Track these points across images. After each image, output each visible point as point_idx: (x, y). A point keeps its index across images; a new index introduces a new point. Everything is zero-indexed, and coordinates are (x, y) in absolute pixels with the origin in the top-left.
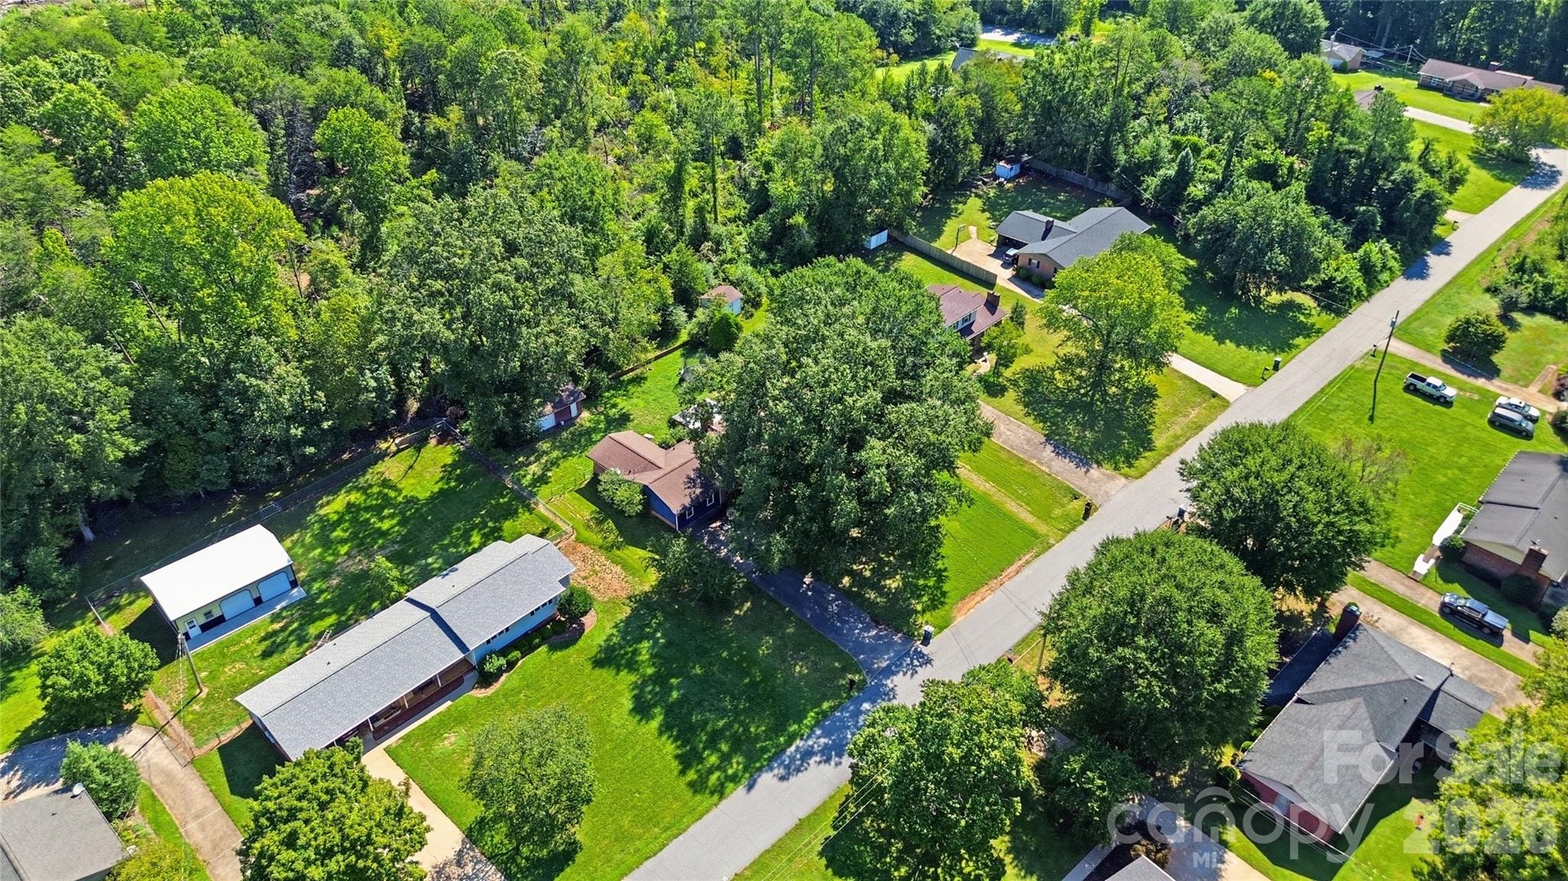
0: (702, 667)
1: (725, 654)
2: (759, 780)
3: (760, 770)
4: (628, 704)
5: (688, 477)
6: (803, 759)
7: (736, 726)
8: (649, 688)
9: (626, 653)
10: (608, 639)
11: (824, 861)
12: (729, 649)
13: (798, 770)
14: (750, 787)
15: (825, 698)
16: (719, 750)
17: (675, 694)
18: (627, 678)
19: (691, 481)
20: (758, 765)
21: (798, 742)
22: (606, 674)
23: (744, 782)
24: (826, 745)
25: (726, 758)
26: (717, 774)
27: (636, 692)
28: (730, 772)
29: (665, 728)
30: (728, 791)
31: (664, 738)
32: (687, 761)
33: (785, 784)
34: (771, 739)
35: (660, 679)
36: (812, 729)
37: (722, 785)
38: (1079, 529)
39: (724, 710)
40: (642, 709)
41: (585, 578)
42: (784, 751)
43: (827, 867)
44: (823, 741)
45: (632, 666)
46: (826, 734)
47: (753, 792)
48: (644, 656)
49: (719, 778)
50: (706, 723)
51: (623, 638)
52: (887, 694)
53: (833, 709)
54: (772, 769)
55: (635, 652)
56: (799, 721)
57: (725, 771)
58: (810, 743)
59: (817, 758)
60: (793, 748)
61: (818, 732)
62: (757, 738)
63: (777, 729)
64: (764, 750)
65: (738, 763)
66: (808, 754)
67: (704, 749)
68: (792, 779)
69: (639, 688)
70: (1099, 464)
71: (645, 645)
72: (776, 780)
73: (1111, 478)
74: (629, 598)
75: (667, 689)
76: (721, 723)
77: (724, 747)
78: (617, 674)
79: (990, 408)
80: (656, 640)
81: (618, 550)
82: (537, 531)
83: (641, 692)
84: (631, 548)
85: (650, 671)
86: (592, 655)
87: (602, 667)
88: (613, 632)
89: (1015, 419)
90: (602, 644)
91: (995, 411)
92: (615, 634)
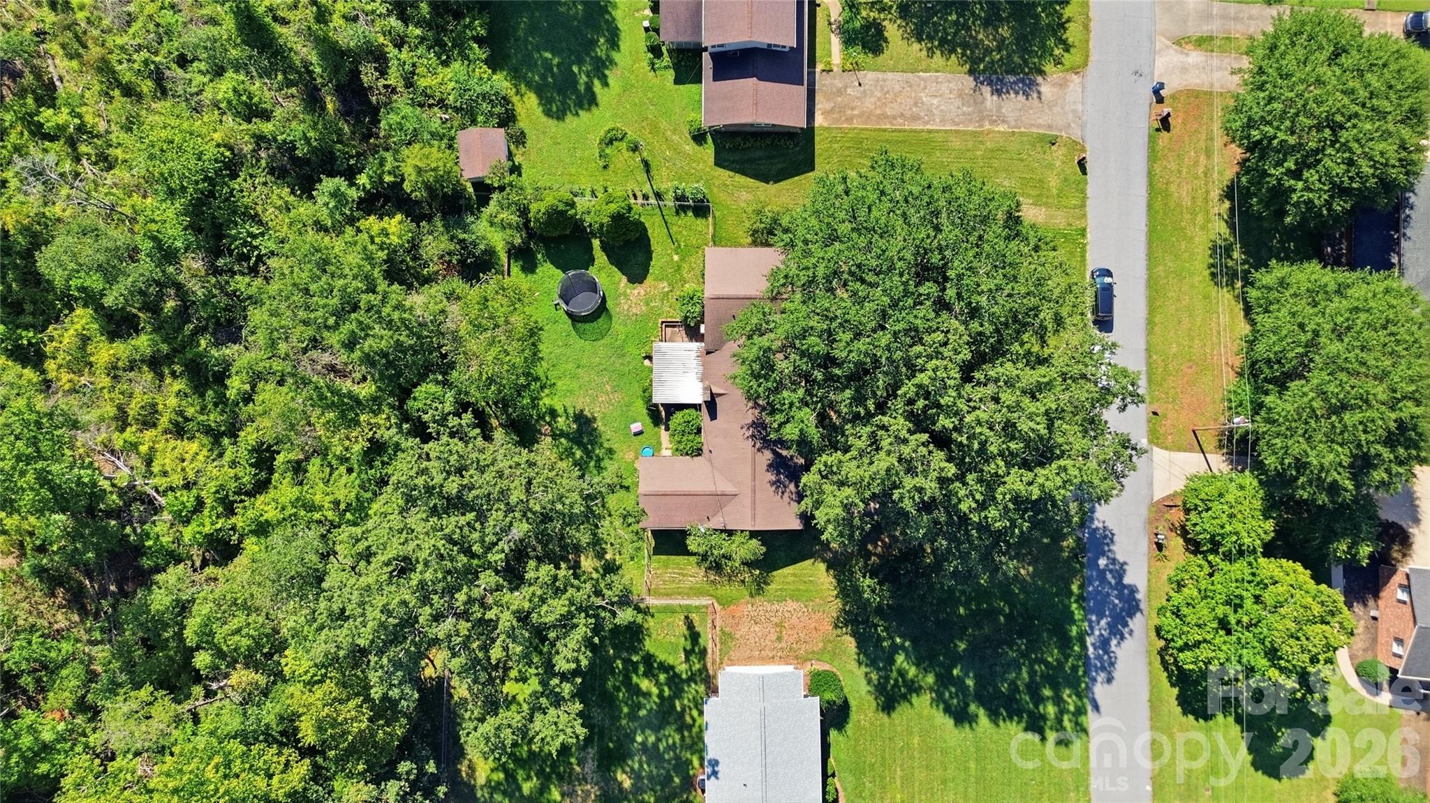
0: (961, 640)
1: (962, 611)
2: (1097, 697)
3: (1088, 688)
4: (950, 722)
5: (773, 483)
6: (1107, 652)
7: (1037, 667)
8: (947, 694)
9: (896, 681)
10: (869, 682)
11: (1191, 717)
12: (959, 602)
13: (1112, 664)
14: (1096, 708)
15: (1068, 583)
16: (1048, 698)
17: (970, 682)
18: (923, 702)
19: (776, 484)
20: (1083, 685)
21: (1089, 641)
22: (903, 713)
23: (1089, 708)
24: (1108, 624)
25: (1058, 700)
26: (1066, 718)
27: (941, 706)
28: (1072, 708)
29: (994, 716)
30: (1085, 725)
31: (1001, 723)
32: (1036, 725)
33: (1114, 683)
34: (1069, 656)
35: (944, 680)
36: (1085, 618)
37: (1077, 723)
38: (1090, 191)
39: (1014, 660)
40: (962, 717)
41: (779, 639)
42: (1087, 656)
43: (1197, 720)
44: (1103, 622)
45: (913, 688)
46: (1101, 616)
47: (1102, 709)
48: (912, 671)
49: (1070, 721)
50: (1013, 684)
51: (879, 669)
52: (1105, 537)
53: (1081, 587)
54: (1094, 680)
55: (902, 673)
56: (1073, 621)
57: (1068, 711)
58: (1097, 633)
59: (1114, 642)
60: (1091, 650)
61: (1094, 618)
62: (1061, 665)
63: (1065, 643)
64: (1075, 668)
65: (1070, 696)
66: (1104, 644)
67: (1037, 707)
68: (1115, 675)
69: (939, 699)
70: (1041, 73)
71: (900, 659)
72: (1106, 686)
73: (1063, 85)
74: (836, 626)
75: (959, 683)
76: (1025, 675)
77: (1047, 692)
78: (911, 704)
79: (890, 75)
80: (902, 647)
81: (767, 584)
82: (683, 629)
83: (945, 702)
84: (775, 573)
85: (930, 679)
86: (874, 704)
87: (894, 709)
88: (864, 669)
89: (925, 71)
90: (869, 688)
91: (898, 76)
92: (868, 670)
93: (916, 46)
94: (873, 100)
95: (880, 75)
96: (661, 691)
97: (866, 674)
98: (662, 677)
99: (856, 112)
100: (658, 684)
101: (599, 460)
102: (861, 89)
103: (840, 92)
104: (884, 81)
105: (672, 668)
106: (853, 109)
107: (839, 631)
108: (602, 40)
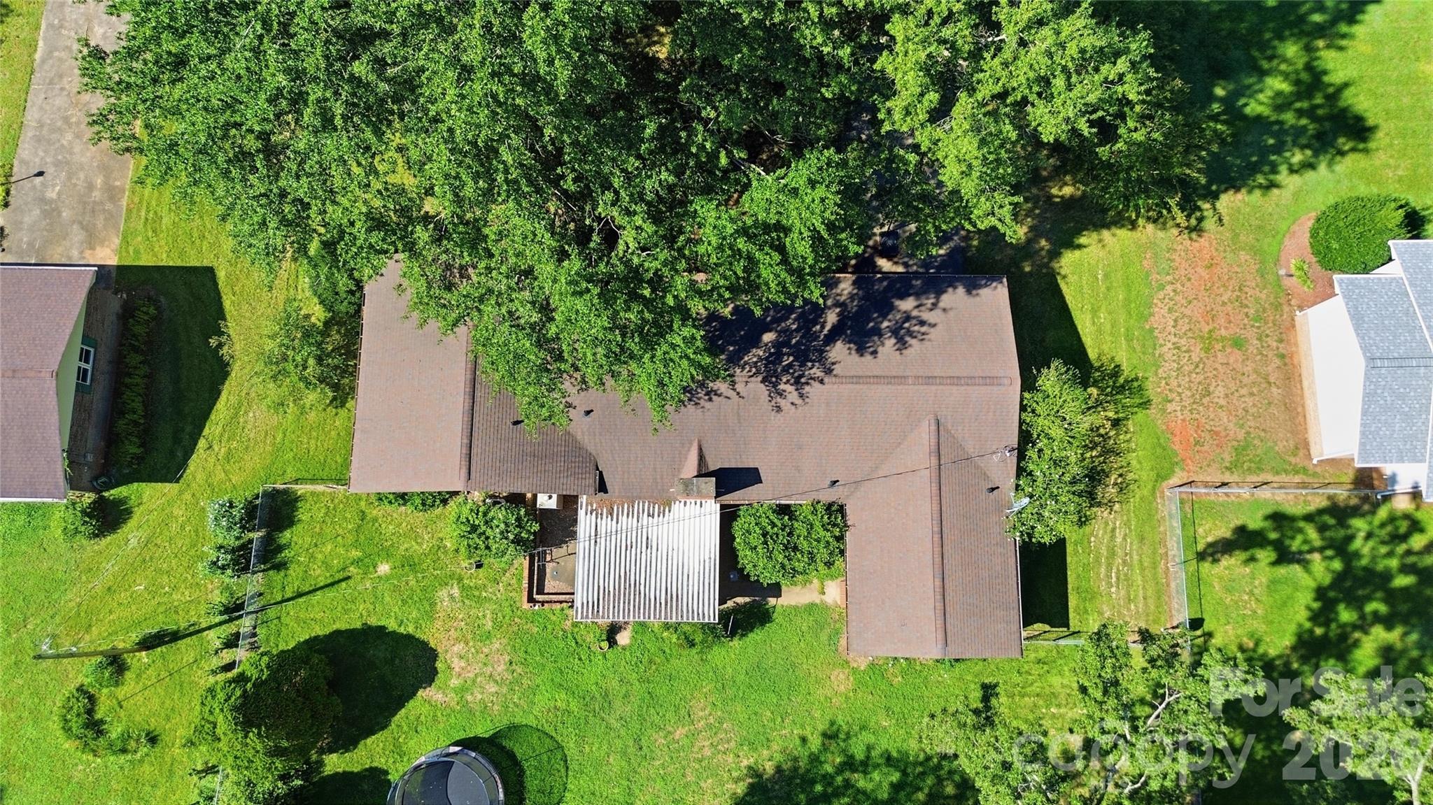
5: (902, 344)
9: (1299, 113)
10: (1309, 166)
18: (1336, 64)
19: (901, 336)
22: (1360, 101)
27: (1344, 28)
41: (1238, 343)
48: (1277, 84)
51: (1281, 149)
55: (1281, 103)
71: (1256, 106)
74: (1197, 229)
78: (1346, 85)
79: (32, 116)
80: (1228, 102)
81: (1116, 372)
82: (1231, 563)
83: (1334, 22)
84: (1092, 354)
85: (1291, 50)
86: (1350, 159)
87: (1359, 119)
88: (1283, 176)
89: (33, 47)
90: (1322, 168)
91: (36, 99)
92: (1283, 169)
94: (77, 149)
95: (28, 134)
96: (1377, 618)
97: (1292, 171)
98: (1346, 615)
99: (99, 181)
100: (1363, 625)
101: (850, 764)
102: (50, 170)
103: (51, 211)
104: (41, 125)
105: (1320, 593)
106: (91, 187)
107: (1210, 224)
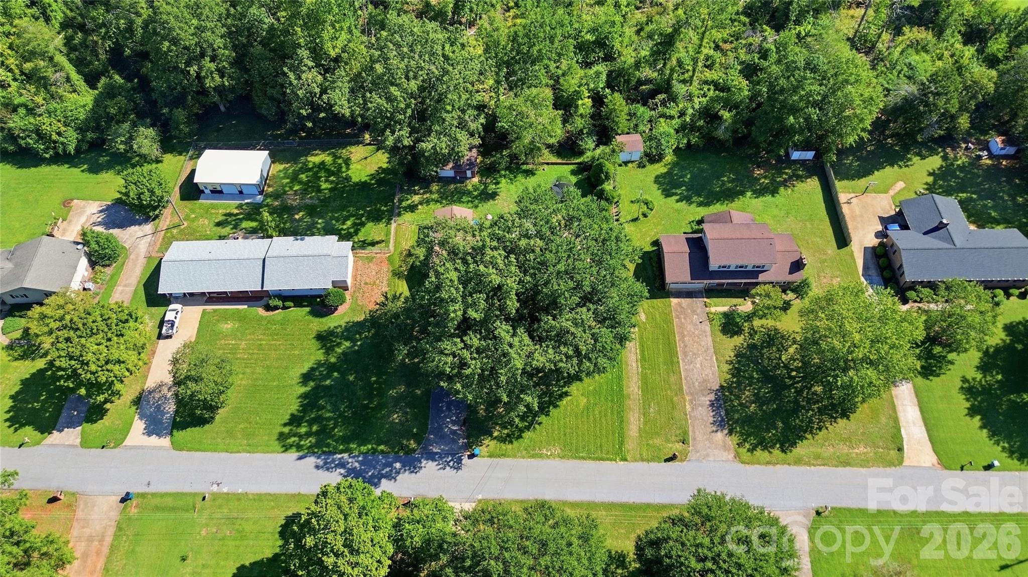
0: (355, 378)
1: (374, 379)
2: (307, 459)
3: (314, 453)
4: (305, 370)
6: (337, 466)
7: (332, 422)
8: (322, 369)
9: (335, 342)
10: (336, 327)
11: (283, 522)
12: (379, 378)
13: (328, 469)
14: (300, 458)
15: (385, 443)
16: (311, 429)
17: (328, 382)
18: (320, 356)
20: (316, 450)
21: (346, 456)
22: (315, 344)
23: (301, 454)
24: (355, 468)
25: (309, 434)
26: (296, 439)
27: (315, 366)
28: (302, 443)
29: (304, 396)
30: (290, 451)
31: (299, 400)
32: (295, 420)
33: (315, 470)
34: (337, 443)
35: (331, 368)
36: (361, 453)
37: (291, 446)
38: (653, 464)
39: (338, 409)
40: (306, 378)
41: (366, 284)
42: (335, 453)
43: (282, 526)
44: (357, 465)
45: (329, 351)
46: (361, 463)
47: (299, 461)
48: (339, 350)
49: (294, 442)
50: (323, 407)
51: (343, 332)
52: (415, 468)
53: (382, 452)
54: (319, 458)
55: (339, 345)
56: (359, 446)
57: (300, 440)
58: (350, 460)
59: (342, 471)
60: (339, 456)
61: (360, 459)
62: (332, 437)
63: (346, 440)
64: (328, 445)
65: (310, 442)
66: (342, 465)
67: (306, 421)
68: (320, 471)
69: (319, 364)
70: (730, 433)
71: (348, 344)
72: (314, 464)
73: (725, 448)
74: (371, 312)
75: (328, 376)
76: (328, 415)
77: (315, 428)
78: (319, 349)
79: (710, 339)
80: (355, 345)
81: (399, 278)
82: (377, 239)
83: (317, 368)
84: (405, 281)
85: (333, 360)
86: (322, 330)
87: (318, 340)
88: (344, 325)
89: (717, 359)
90: (332, 327)
91: (710, 344)
92: (343, 326)
93: (732, 354)
94: (692, 329)
95: (709, 333)
96: (344, 230)
97: (341, 326)
98: (352, 230)
99: (683, 320)
100: (348, 228)
101: (472, 202)
102: (698, 323)
103: (694, 312)
104: (706, 336)
105: (357, 234)
106: (685, 319)
107: (368, 312)
108: (702, 199)
